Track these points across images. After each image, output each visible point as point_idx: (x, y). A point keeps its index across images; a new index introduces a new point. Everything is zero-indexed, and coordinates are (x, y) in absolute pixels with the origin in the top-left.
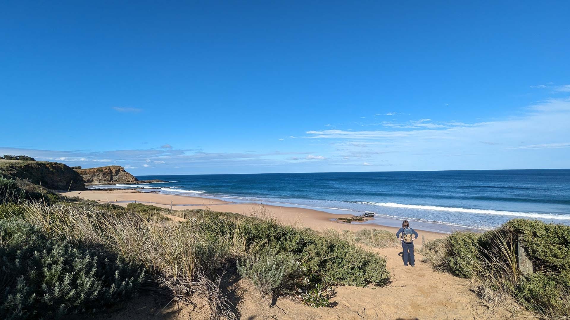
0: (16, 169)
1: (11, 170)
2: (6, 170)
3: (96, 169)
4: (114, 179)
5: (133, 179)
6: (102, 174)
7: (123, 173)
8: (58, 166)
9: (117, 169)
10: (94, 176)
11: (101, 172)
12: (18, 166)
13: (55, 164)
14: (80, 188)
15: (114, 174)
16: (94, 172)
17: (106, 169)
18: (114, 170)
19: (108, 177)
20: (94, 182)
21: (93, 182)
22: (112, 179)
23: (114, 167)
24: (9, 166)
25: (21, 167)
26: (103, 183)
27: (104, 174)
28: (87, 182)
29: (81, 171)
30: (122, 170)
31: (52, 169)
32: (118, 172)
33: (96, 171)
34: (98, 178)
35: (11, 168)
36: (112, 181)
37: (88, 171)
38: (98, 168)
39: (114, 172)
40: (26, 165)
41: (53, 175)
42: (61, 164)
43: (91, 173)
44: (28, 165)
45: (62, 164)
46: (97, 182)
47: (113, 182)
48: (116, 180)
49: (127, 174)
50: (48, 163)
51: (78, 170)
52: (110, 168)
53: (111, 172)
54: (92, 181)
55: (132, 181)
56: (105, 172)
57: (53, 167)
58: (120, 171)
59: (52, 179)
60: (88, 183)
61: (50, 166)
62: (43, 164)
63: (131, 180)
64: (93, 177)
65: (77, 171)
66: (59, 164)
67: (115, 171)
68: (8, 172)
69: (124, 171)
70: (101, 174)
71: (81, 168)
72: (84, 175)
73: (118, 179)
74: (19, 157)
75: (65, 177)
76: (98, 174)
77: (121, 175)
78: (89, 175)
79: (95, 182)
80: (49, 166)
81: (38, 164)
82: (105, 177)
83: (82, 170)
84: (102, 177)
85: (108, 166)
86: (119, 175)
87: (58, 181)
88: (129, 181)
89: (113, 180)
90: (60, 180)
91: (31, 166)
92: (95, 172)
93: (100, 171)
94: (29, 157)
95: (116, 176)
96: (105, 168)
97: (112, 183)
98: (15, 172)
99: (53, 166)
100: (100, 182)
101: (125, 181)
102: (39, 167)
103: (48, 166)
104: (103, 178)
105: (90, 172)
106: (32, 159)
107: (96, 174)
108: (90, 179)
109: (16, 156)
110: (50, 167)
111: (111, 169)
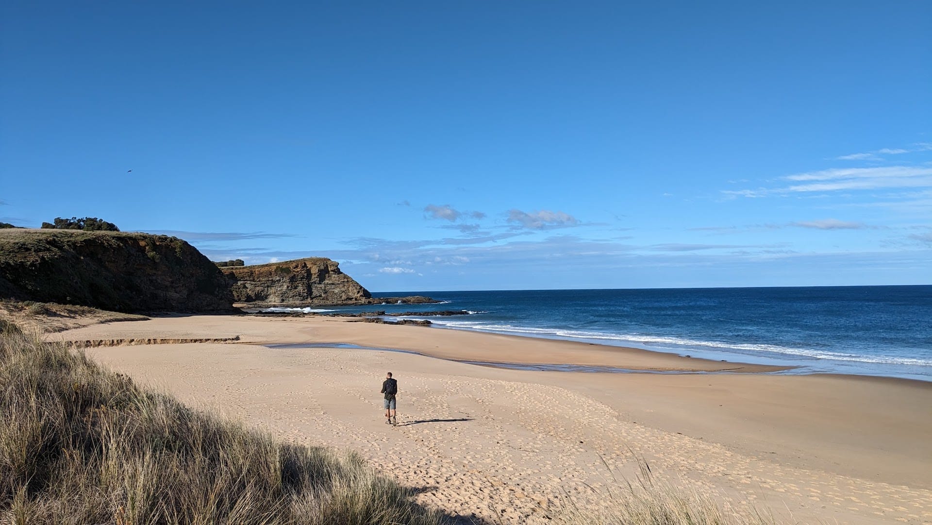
0: (61, 248)
1: (48, 250)
2: (33, 250)
3: (275, 267)
4: (315, 292)
5: (358, 292)
6: (287, 279)
7: (336, 276)
8: (167, 246)
9: (322, 267)
10: (269, 284)
11: (285, 274)
12: (68, 242)
13: (162, 239)
14: (221, 307)
15: (315, 278)
16: (271, 274)
17: (297, 267)
18: (314, 270)
19: (300, 288)
20: (270, 300)
21: (268, 300)
22: (310, 292)
23: (315, 261)
24: (46, 240)
25: (74, 243)
26: (290, 303)
27: (293, 279)
28: (255, 300)
29: (241, 270)
30: (332, 268)
31: (152, 254)
32: (323, 273)
33: (275, 271)
34: (279, 289)
35: (48, 246)
36: (312, 299)
37: (256, 272)
38: (279, 264)
39: (315, 274)
40: (89, 240)
41: (156, 269)
42: (175, 239)
43: (263, 277)
44: (96, 238)
45: (178, 240)
46: (276, 299)
47: (314, 300)
48: (320, 296)
49: (346, 280)
50: (144, 237)
51: (236, 268)
52: (305, 263)
53: (309, 274)
54: (266, 297)
55: (356, 299)
56: (295, 275)
57: (154, 247)
58: (328, 272)
59: (151, 281)
60: (257, 302)
61: (148, 245)
62: (131, 238)
63: (356, 295)
64: (268, 286)
65: (234, 271)
66: (171, 241)
67: (317, 271)
68: (39, 253)
69: (338, 271)
70: (285, 279)
71: (244, 265)
72: (249, 282)
73: (325, 293)
74: (83, 221)
75: (183, 276)
76: (278, 278)
77: (330, 282)
78: (259, 281)
79: (273, 300)
80: (145, 246)
81: (120, 239)
82: (296, 288)
83: (244, 268)
84: (288, 287)
85: (302, 258)
86: (326, 281)
87: (167, 287)
88: (351, 299)
89: (314, 295)
90: (172, 282)
91: (102, 243)
92: (273, 273)
93: (282, 270)
94: (105, 222)
95: (320, 283)
96: (294, 265)
97: (310, 301)
98: (55, 255)
99: (154, 244)
100: (283, 300)
101: (341, 297)
102: (121, 244)
103: (142, 243)
104: (290, 288)
105: (262, 273)
106: (111, 227)
107: (274, 279)
108: (263, 291)
109: (79, 221)
110: (147, 248)
111: (309, 266)
